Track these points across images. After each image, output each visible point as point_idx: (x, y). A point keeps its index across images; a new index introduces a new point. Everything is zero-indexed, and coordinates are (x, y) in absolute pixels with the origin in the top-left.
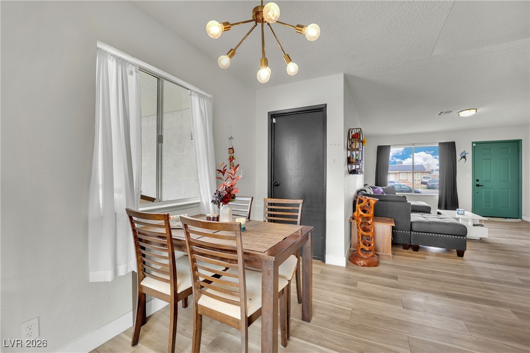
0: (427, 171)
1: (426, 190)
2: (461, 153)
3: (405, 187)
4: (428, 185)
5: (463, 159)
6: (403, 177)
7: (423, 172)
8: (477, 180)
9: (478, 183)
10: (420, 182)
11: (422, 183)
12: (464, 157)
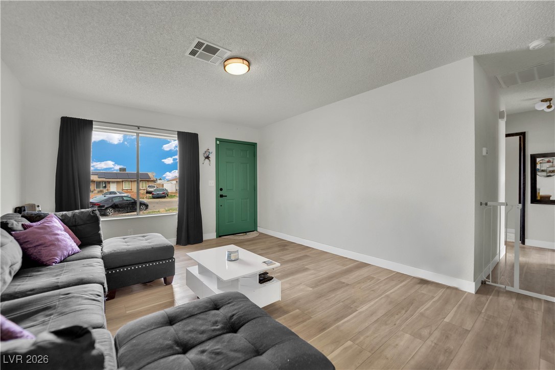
0: (152, 179)
1: (151, 200)
2: (203, 152)
3: (129, 199)
4: (153, 194)
5: (207, 160)
6: (126, 186)
7: (148, 181)
8: (221, 189)
9: (221, 193)
10: (145, 191)
11: (148, 192)
12: (208, 158)
